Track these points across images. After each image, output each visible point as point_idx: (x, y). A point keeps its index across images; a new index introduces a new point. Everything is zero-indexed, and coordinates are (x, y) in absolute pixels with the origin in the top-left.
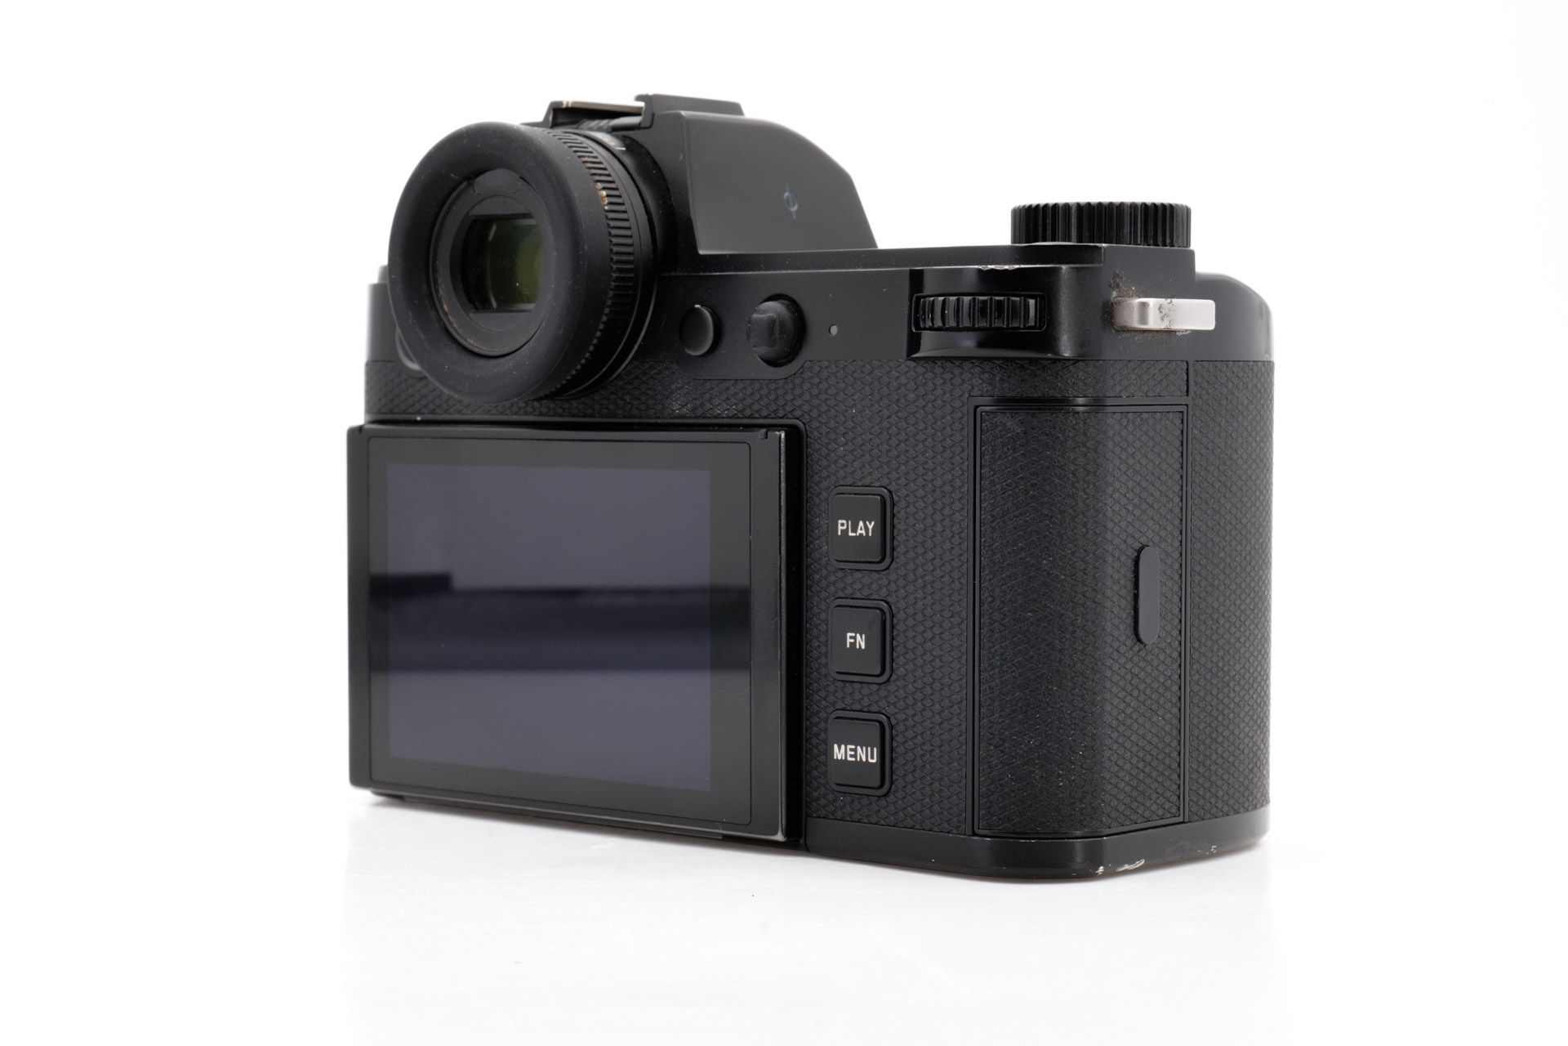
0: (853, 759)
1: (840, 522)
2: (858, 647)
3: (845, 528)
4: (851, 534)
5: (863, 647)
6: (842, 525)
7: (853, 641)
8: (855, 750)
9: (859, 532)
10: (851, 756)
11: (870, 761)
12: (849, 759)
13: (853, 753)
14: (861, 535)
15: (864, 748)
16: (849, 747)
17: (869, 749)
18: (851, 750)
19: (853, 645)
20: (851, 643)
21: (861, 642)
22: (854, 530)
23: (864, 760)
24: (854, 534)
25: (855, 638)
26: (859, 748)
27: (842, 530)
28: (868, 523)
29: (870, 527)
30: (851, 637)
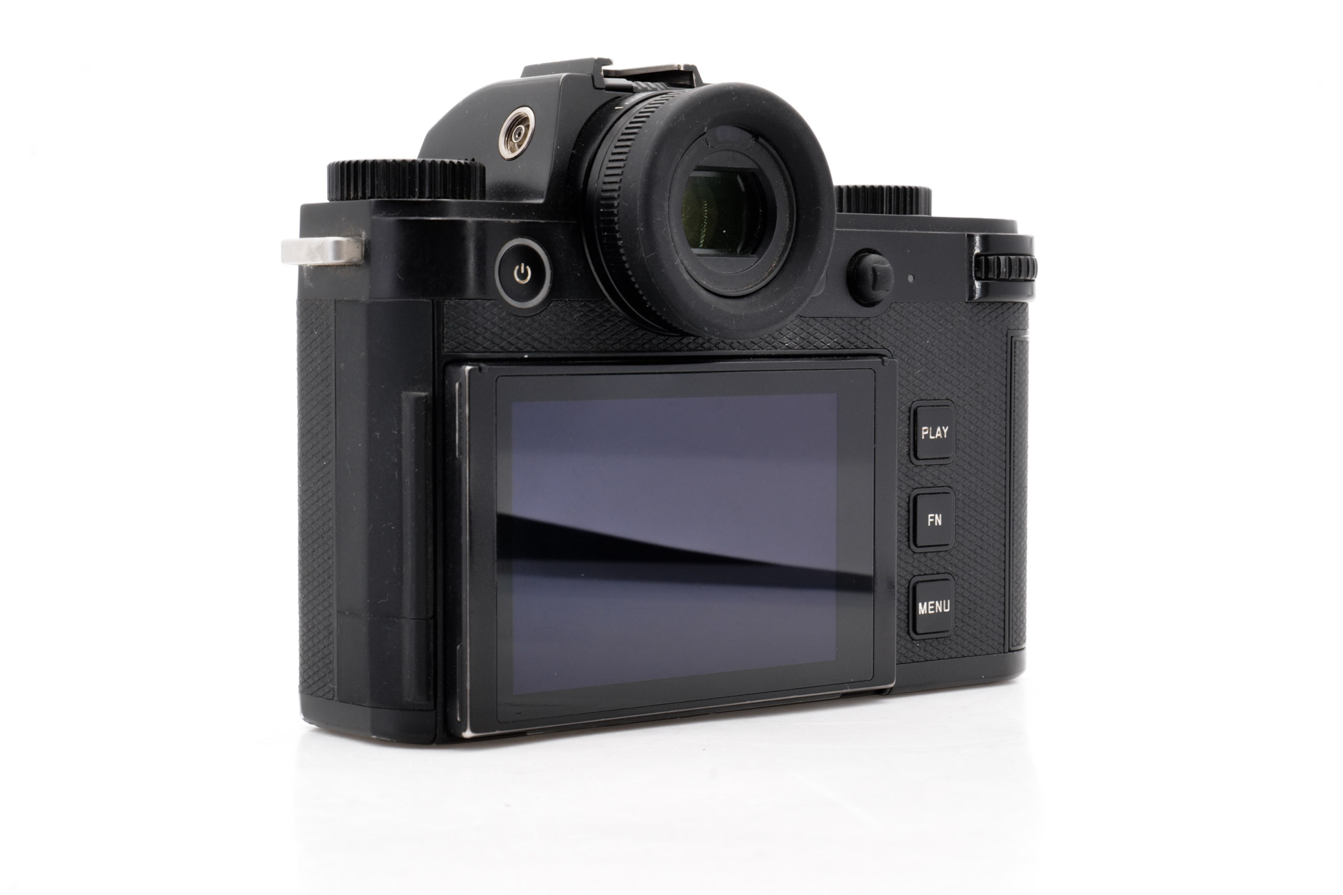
0: (933, 612)
1: (924, 428)
2: (936, 524)
3: (927, 433)
4: (931, 437)
5: (940, 524)
6: (925, 430)
7: (932, 520)
8: (934, 605)
9: (937, 435)
10: (931, 610)
11: (945, 610)
12: (930, 612)
13: (932, 607)
14: (939, 437)
15: (941, 602)
16: (930, 603)
17: (944, 601)
18: (931, 605)
19: (933, 523)
20: (931, 522)
21: (938, 520)
22: (934, 434)
23: (941, 611)
24: (933, 438)
25: (934, 518)
26: (937, 602)
27: (925, 435)
28: (943, 428)
29: (945, 431)
30: (931, 518)
